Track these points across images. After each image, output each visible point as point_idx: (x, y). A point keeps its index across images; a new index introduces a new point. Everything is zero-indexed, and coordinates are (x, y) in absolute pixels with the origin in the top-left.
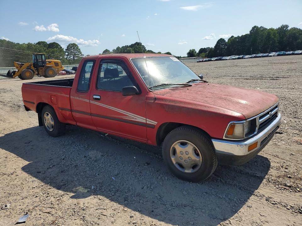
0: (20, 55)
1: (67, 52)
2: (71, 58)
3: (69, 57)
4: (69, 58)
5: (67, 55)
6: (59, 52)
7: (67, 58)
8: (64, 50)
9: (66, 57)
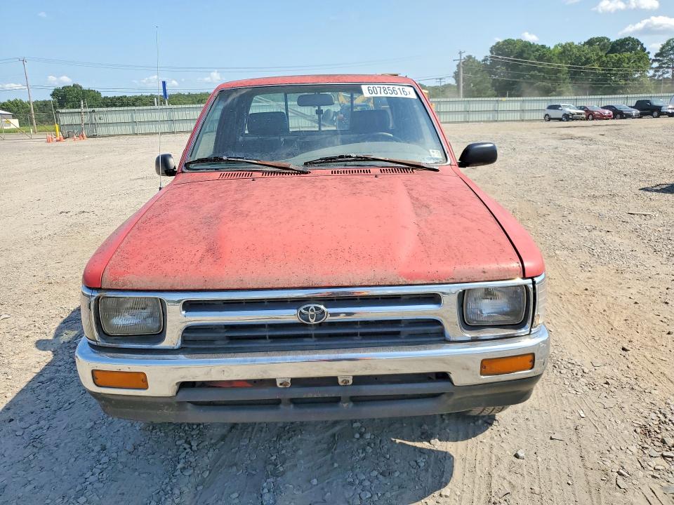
0: (540, 70)
1: (658, 61)
2: (666, 76)
3: (660, 73)
4: (659, 76)
5: (657, 69)
6: (635, 61)
7: (654, 75)
8: (652, 56)
9: (651, 73)
